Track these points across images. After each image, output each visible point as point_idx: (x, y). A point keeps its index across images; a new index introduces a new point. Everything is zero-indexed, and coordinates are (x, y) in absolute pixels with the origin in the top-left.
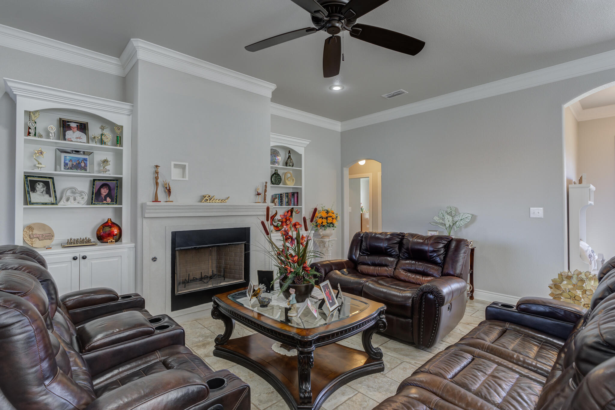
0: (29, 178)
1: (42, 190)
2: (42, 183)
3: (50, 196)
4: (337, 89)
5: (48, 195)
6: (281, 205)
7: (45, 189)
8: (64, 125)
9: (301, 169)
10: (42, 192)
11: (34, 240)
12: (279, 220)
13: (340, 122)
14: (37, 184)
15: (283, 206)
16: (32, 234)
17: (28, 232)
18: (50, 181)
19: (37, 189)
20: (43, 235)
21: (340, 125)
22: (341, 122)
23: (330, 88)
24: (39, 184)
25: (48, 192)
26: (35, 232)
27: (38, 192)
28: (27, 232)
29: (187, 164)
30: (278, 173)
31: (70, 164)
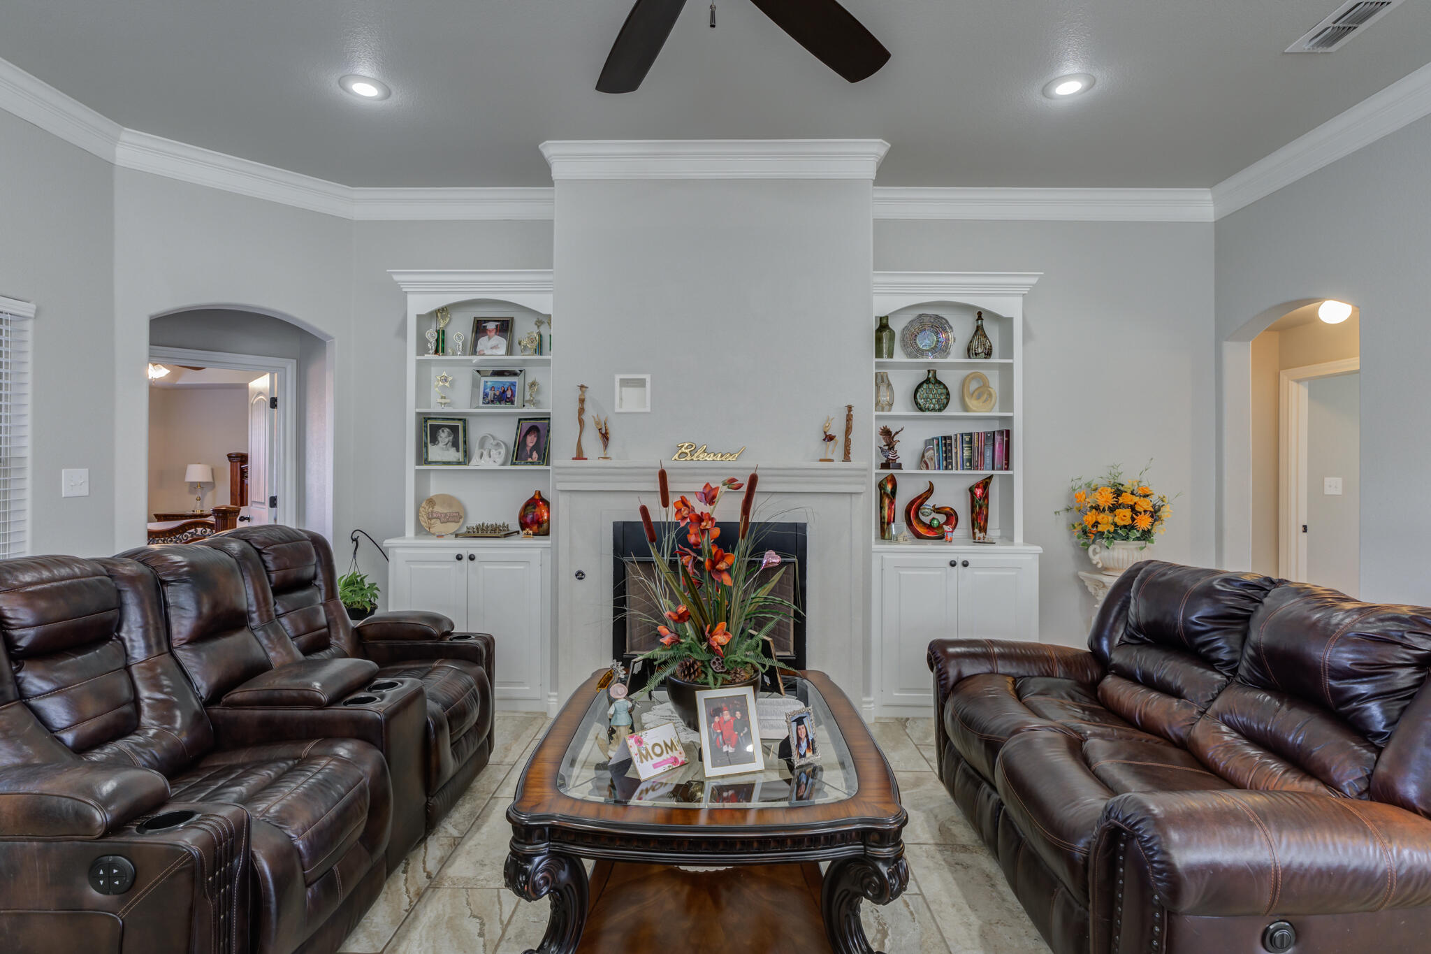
0: (430, 422)
1: (447, 440)
2: (448, 430)
3: (458, 451)
4: (1069, 88)
5: (455, 448)
6: (946, 468)
7: (451, 438)
8: (479, 328)
9: (1010, 361)
10: (447, 444)
11: (433, 521)
12: (939, 509)
13: (1209, 189)
14: (440, 431)
15: (954, 472)
16: (432, 512)
17: (427, 508)
18: (460, 424)
19: (440, 439)
20: (446, 514)
21: (1209, 197)
22: (1210, 187)
23: (1045, 92)
24: (443, 431)
25: (455, 444)
26: (438, 509)
27: (441, 445)
28: (425, 508)
29: (647, 377)
30: (938, 378)
31: (491, 394)
